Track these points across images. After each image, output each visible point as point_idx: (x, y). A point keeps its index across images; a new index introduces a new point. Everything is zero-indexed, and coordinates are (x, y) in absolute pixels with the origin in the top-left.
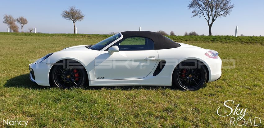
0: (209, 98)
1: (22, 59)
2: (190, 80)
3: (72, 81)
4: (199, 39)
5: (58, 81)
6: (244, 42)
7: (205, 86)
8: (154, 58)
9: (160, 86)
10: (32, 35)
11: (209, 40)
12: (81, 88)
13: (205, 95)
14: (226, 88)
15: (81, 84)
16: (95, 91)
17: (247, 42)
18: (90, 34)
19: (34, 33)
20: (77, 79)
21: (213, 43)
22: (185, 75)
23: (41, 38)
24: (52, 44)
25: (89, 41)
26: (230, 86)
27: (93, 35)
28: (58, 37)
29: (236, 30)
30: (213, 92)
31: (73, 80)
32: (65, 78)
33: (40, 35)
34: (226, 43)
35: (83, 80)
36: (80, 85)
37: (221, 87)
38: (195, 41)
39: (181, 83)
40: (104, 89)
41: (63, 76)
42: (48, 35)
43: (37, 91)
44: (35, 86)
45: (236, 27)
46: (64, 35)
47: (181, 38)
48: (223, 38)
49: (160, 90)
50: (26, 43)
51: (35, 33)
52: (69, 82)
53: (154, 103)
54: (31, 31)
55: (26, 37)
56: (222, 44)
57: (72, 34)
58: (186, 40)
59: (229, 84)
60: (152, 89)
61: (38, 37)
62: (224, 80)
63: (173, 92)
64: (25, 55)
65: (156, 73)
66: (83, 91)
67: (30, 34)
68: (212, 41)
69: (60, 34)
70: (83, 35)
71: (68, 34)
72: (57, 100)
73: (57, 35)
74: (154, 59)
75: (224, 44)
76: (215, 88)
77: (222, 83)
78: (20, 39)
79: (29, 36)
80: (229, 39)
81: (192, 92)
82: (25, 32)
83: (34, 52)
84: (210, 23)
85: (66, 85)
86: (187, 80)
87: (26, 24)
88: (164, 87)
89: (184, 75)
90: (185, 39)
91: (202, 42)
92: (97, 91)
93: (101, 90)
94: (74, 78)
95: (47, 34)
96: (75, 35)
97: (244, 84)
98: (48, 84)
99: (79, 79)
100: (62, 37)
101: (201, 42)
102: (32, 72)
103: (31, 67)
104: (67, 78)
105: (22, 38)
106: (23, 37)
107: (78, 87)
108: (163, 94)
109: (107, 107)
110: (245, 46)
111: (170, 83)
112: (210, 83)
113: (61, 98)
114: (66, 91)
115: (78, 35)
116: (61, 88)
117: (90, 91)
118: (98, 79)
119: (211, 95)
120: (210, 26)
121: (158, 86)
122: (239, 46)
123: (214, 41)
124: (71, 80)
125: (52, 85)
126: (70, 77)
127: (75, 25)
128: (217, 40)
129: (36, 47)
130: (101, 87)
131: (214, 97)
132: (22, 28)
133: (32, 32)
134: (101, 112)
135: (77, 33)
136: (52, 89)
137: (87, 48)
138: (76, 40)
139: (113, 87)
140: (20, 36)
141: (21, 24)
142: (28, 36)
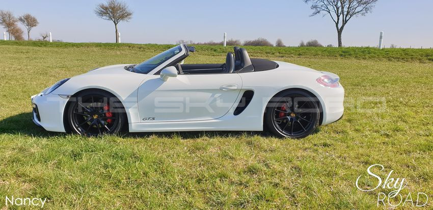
0: (320, 151)
1: (25, 86)
2: (292, 122)
3: (101, 124)
4: (320, 53)
5: (78, 123)
6: (393, 57)
7: (317, 131)
8: (235, 86)
9: (245, 131)
10: (44, 46)
11: (337, 55)
12: (117, 135)
13: (315, 145)
14: (352, 133)
15: (115, 128)
16: (138, 140)
17: (398, 58)
18: (143, 44)
19: (49, 42)
20: (109, 120)
21: (342, 59)
22: (285, 113)
23: (60, 50)
24: (78, 60)
25: (141, 55)
26: (357, 130)
27: (146, 45)
28: (89, 49)
29: (381, 37)
30: (328, 142)
31: (103, 122)
32: (89, 119)
33: (59, 45)
34: (365, 59)
35: (120, 122)
36: (115, 130)
37: (343, 132)
38: (314, 56)
39: (277, 126)
40: (154, 136)
41: (86, 116)
42: (73, 45)
43: (44, 141)
44: (41, 132)
45: (381, 33)
46: (99, 45)
47: (292, 52)
48: (359, 52)
49: (244, 138)
50: (35, 58)
51: (51, 41)
52: (96, 126)
53: (231, 158)
54: (44, 38)
55: (35, 48)
56: (358, 61)
57: (112, 44)
58: (300, 55)
59: (357, 127)
60: (232, 136)
61: (56, 49)
62: (349, 121)
63: (265, 142)
64: (31, 79)
65: (238, 111)
66: (120, 140)
67: (42, 43)
68: (341, 55)
69: (93, 43)
70: (130, 46)
71: (106, 44)
72: (76, 156)
73: (88, 45)
74: (235, 88)
75: (360, 61)
76: (333, 135)
77: (345, 126)
78: (24, 51)
79: (41, 46)
80: (369, 53)
81: (296, 141)
82: (34, 40)
83: (46, 74)
84: (340, 26)
85: (92, 130)
86: (287, 121)
87: (35, 26)
88: (250, 133)
89: (283, 114)
90: (297, 53)
91: (326, 57)
92: (142, 140)
93: (149, 139)
94: (105, 119)
95: (70, 43)
96: (117, 46)
97: (380, 127)
98: (62, 129)
99: (113, 120)
100: (95, 49)
101: (323, 57)
102: (36, 110)
103: (34, 101)
104: (92, 120)
105: (29, 51)
106: (31, 48)
107: (111, 133)
108: (249, 143)
109: (155, 166)
110: (394, 64)
111: (260, 127)
112: (326, 125)
113: (82, 151)
114: (92, 140)
115: (123, 45)
116: (84, 135)
117: (130, 141)
118: (144, 121)
119: (325, 145)
120: (340, 32)
121: (242, 132)
122: (384, 65)
123: (345, 56)
124: (99, 122)
125: (69, 130)
126: (98, 117)
127: (117, 28)
128: (350, 55)
129: (51, 66)
130: (149, 134)
131: (328, 149)
132: (29, 32)
133: (47, 39)
134: (145, 174)
135: (120, 42)
136: (68, 137)
137: (127, 69)
138: (118, 53)
139: (169, 134)
140: (24, 47)
141: (27, 27)
142: (39, 46)
